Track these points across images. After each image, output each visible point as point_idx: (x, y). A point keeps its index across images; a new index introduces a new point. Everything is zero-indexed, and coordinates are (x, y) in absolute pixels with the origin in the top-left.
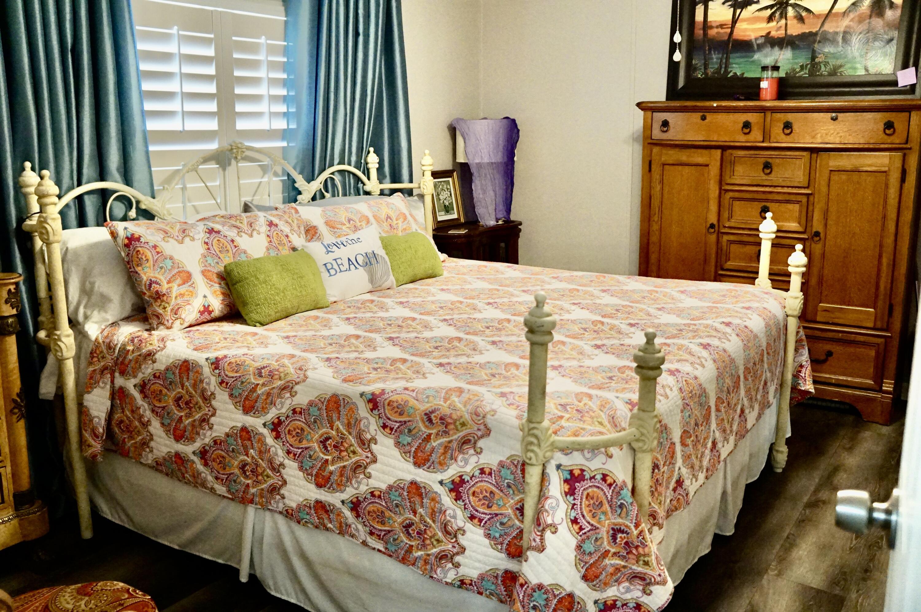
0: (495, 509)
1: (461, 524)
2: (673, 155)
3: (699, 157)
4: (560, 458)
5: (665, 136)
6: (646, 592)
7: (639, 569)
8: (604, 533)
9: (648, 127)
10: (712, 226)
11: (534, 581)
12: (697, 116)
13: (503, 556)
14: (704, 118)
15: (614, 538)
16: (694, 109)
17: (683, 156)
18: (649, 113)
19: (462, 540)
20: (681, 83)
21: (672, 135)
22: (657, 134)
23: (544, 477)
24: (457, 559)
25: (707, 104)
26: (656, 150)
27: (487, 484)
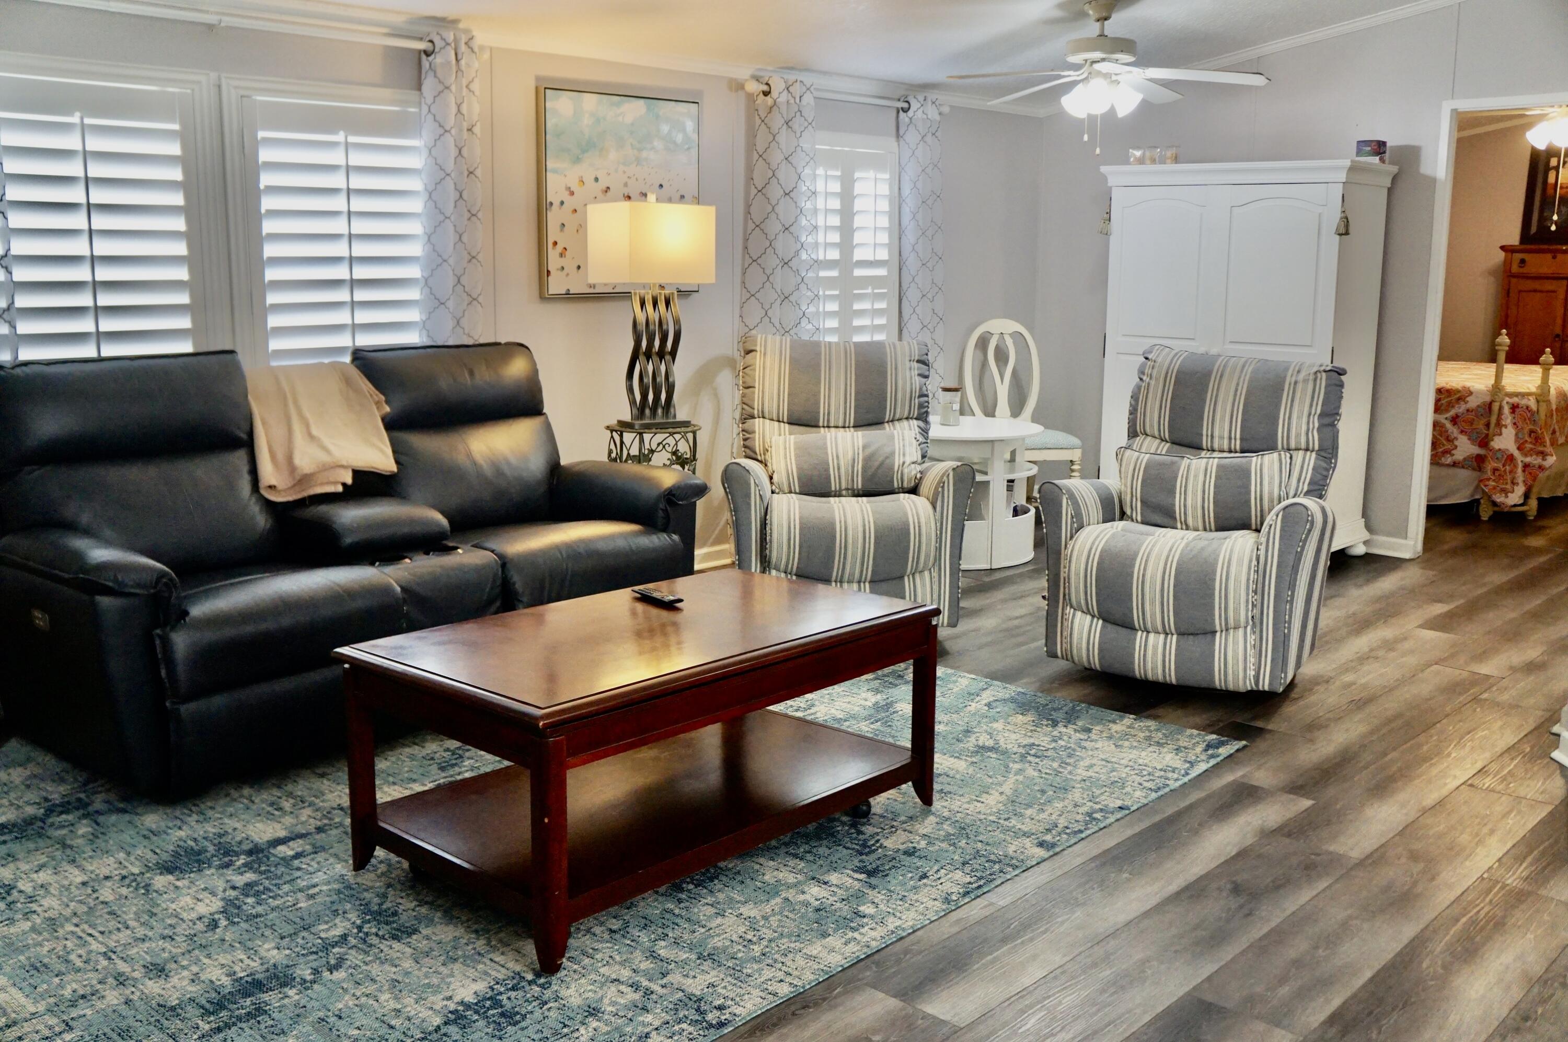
0: (1474, 426)
1: (1455, 435)
2: (1530, 285)
3: (1549, 285)
4: (1507, 399)
5: (1521, 270)
6: (1544, 459)
7: (1541, 449)
8: (1526, 431)
9: (1507, 263)
10: (1558, 336)
11: (1497, 447)
12: (1549, 256)
13: (1477, 447)
14: (1554, 257)
15: (1530, 435)
16: (1549, 251)
17: (1537, 285)
18: (1509, 254)
19: (1456, 443)
20: (1534, 229)
21: (1530, 269)
22: (1515, 268)
23: (1501, 408)
24: (1453, 452)
25: (1559, 247)
26: (1514, 280)
27: (1471, 416)
